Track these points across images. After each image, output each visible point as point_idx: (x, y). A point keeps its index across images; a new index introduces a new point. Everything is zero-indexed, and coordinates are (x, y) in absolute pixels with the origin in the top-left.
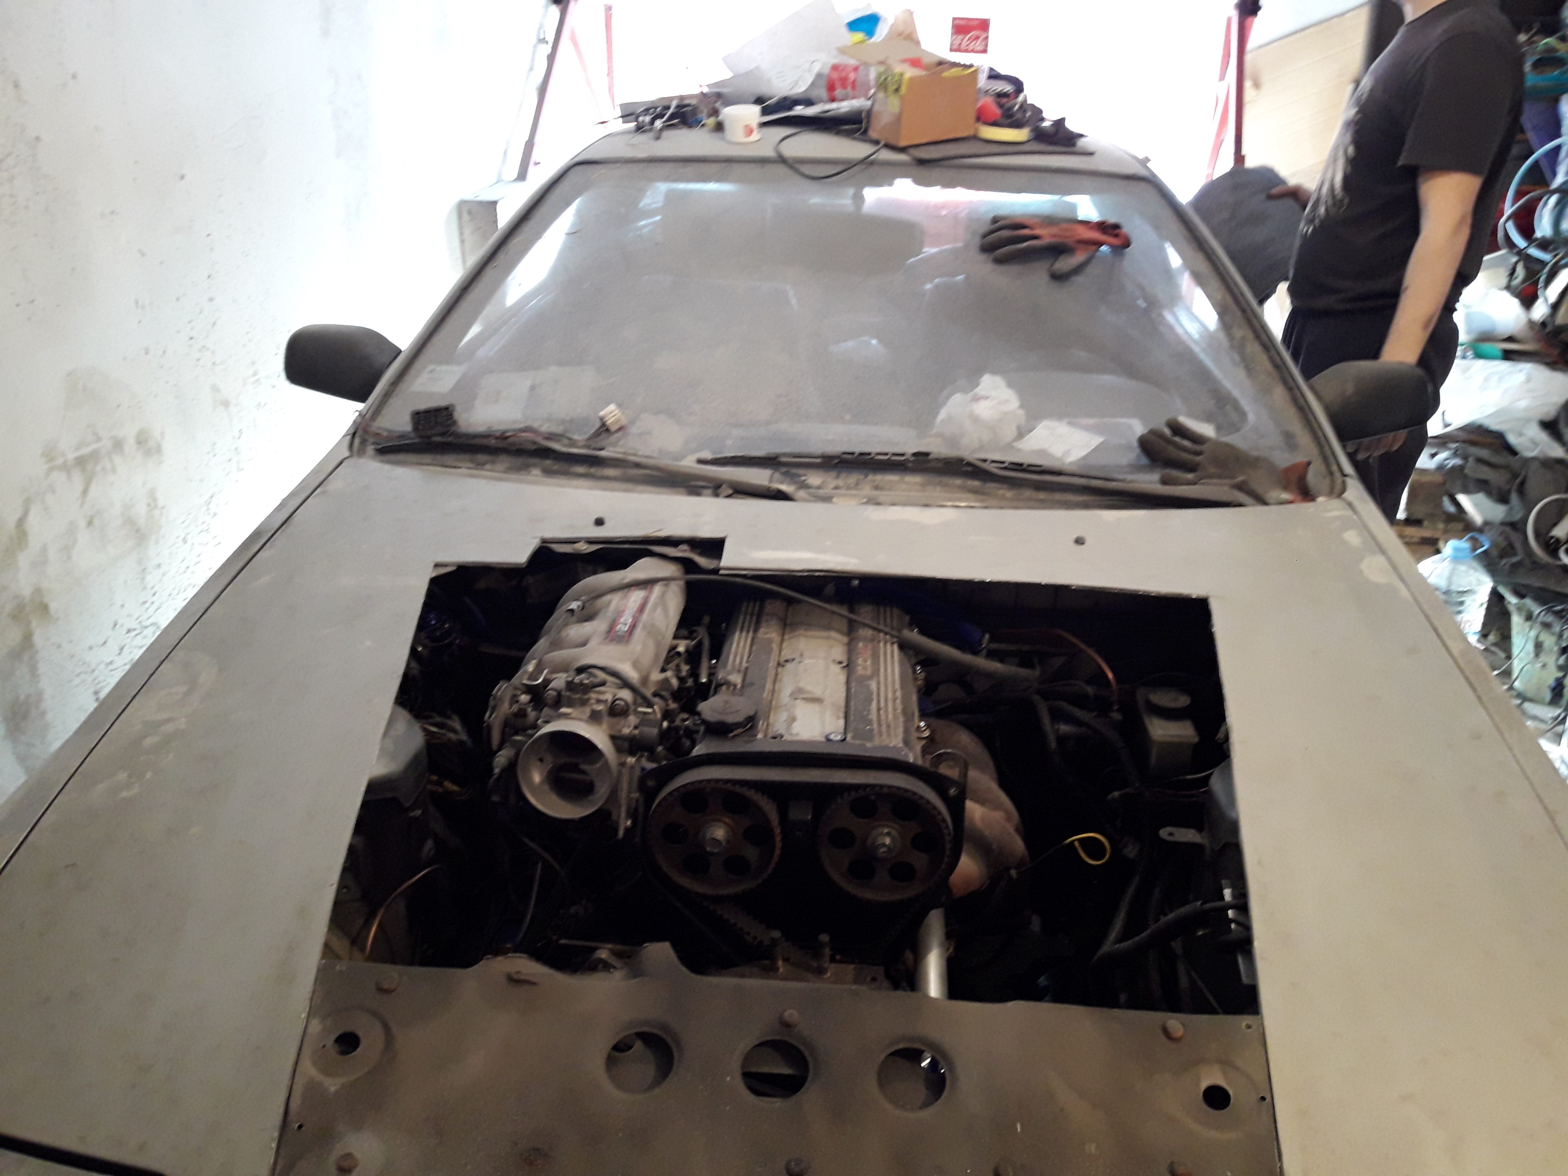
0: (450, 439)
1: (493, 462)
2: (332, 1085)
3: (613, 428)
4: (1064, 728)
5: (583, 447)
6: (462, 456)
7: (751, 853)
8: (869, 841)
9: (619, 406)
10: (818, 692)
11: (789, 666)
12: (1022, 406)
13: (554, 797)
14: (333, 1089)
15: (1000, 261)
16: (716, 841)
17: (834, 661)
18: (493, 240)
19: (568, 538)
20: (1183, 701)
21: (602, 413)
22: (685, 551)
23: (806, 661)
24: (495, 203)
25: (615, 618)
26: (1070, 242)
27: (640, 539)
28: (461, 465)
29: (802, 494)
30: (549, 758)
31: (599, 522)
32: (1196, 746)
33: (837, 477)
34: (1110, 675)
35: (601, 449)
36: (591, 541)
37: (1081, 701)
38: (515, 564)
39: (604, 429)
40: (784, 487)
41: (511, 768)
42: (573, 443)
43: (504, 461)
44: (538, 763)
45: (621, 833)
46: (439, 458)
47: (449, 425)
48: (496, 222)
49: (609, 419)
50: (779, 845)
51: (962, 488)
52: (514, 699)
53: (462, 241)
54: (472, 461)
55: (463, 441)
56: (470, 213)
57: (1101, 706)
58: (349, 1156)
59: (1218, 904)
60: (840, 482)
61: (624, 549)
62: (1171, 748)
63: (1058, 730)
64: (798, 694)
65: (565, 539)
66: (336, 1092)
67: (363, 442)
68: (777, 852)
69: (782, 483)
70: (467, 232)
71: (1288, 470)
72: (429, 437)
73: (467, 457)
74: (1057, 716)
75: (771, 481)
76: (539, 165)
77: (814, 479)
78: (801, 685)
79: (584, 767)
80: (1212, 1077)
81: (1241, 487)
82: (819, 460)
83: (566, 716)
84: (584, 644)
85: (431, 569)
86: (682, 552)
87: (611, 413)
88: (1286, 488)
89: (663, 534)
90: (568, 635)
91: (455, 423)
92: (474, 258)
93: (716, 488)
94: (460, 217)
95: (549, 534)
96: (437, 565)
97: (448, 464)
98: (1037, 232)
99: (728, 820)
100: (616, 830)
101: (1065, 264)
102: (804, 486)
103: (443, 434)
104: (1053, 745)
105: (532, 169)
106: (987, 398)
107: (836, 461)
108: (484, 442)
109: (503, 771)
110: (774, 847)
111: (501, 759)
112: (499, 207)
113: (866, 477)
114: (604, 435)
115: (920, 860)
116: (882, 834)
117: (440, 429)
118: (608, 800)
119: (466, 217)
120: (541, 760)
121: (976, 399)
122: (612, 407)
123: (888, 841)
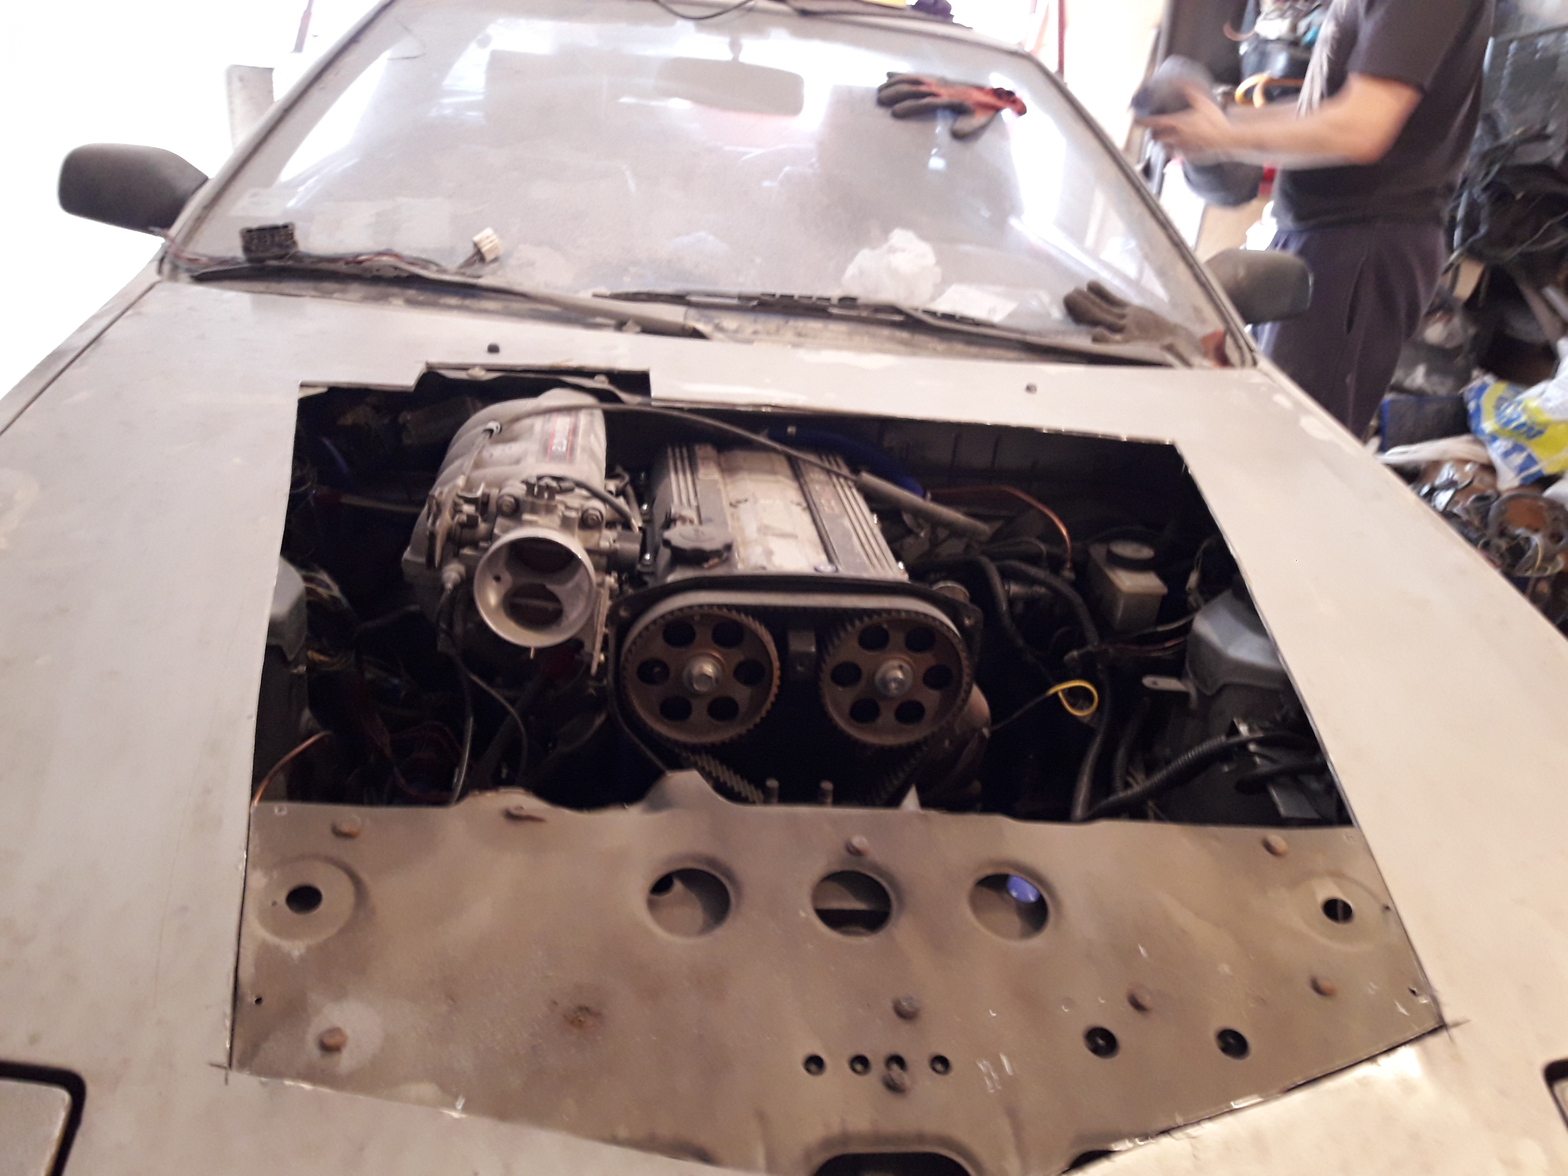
0: (290, 263)
1: (343, 291)
2: (296, 948)
3: (489, 257)
4: (1014, 588)
5: (457, 273)
6: (303, 285)
7: (741, 694)
8: (878, 676)
9: (496, 231)
10: (788, 528)
11: (742, 506)
12: (938, 263)
13: (512, 625)
14: (296, 953)
15: (898, 116)
16: (704, 676)
17: (792, 502)
18: (270, 112)
19: (460, 364)
20: (1146, 553)
21: (476, 238)
22: (603, 382)
23: (762, 501)
24: (271, 70)
25: (546, 440)
26: (969, 103)
27: (548, 369)
28: (304, 293)
29: (719, 335)
30: (507, 577)
31: (493, 349)
32: (1165, 599)
33: (755, 321)
34: (1064, 531)
35: (479, 277)
36: (490, 369)
37: (1034, 559)
38: (402, 387)
39: (479, 256)
40: (701, 327)
41: (466, 583)
42: (444, 271)
43: (357, 290)
44: (494, 583)
45: (594, 668)
46: (274, 286)
47: (288, 247)
48: (271, 91)
49: (485, 246)
50: (776, 681)
51: (891, 339)
52: (456, 510)
53: (232, 112)
54: (316, 289)
55: (307, 264)
56: (241, 79)
57: (1055, 565)
58: (335, 1031)
59: (1235, 740)
60: (759, 327)
61: (529, 379)
62: (1140, 599)
63: (1008, 592)
64: (764, 530)
65: (455, 365)
66: (302, 959)
67: (175, 268)
68: (774, 690)
69: (698, 320)
70: (238, 101)
71: (1205, 340)
72: (261, 260)
73: (311, 284)
74: (1007, 575)
75: (685, 318)
76: (316, 37)
77: (730, 322)
78: (766, 521)
79: (551, 587)
80: (1328, 890)
81: (1170, 349)
82: (735, 302)
83: (531, 523)
84: (518, 462)
85: (297, 388)
86: (601, 383)
87: (487, 237)
88: (1205, 355)
89: (574, 363)
90: (491, 455)
91: (295, 243)
92: (246, 134)
93: (620, 324)
94: (229, 83)
95: (435, 359)
96: (303, 386)
97: (287, 291)
98: (934, 89)
99: (717, 655)
100: (589, 667)
101: (965, 124)
102: (719, 328)
103: (280, 258)
104: (1004, 607)
105: (309, 40)
106: (903, 250)
107: (755, 303)
108: (332, 266)
109: (456, 587)
110: (770, 685)
111: (452, 573)
112: (275, 74)
113: (787, 322)
114: (477, 265)
115: (930, 698)
116: (894, 668)
117: (276, 251)
118: (582, 630)
119: (237, 84)
120: (498, 579)
121: (893, 250)
122: (488, 231)
123: (899, 675)
